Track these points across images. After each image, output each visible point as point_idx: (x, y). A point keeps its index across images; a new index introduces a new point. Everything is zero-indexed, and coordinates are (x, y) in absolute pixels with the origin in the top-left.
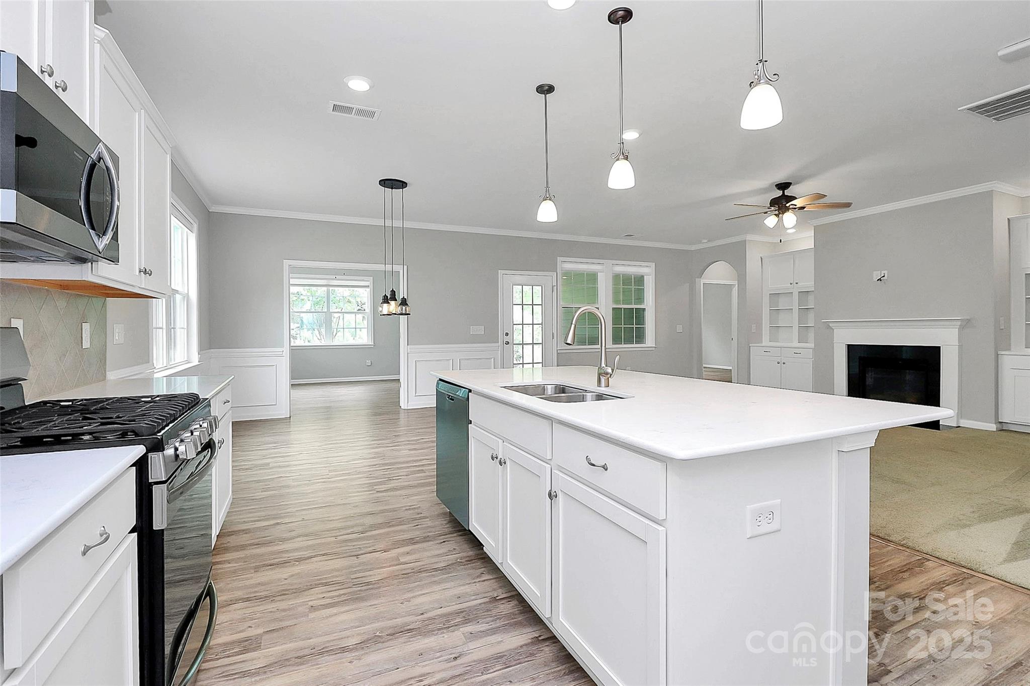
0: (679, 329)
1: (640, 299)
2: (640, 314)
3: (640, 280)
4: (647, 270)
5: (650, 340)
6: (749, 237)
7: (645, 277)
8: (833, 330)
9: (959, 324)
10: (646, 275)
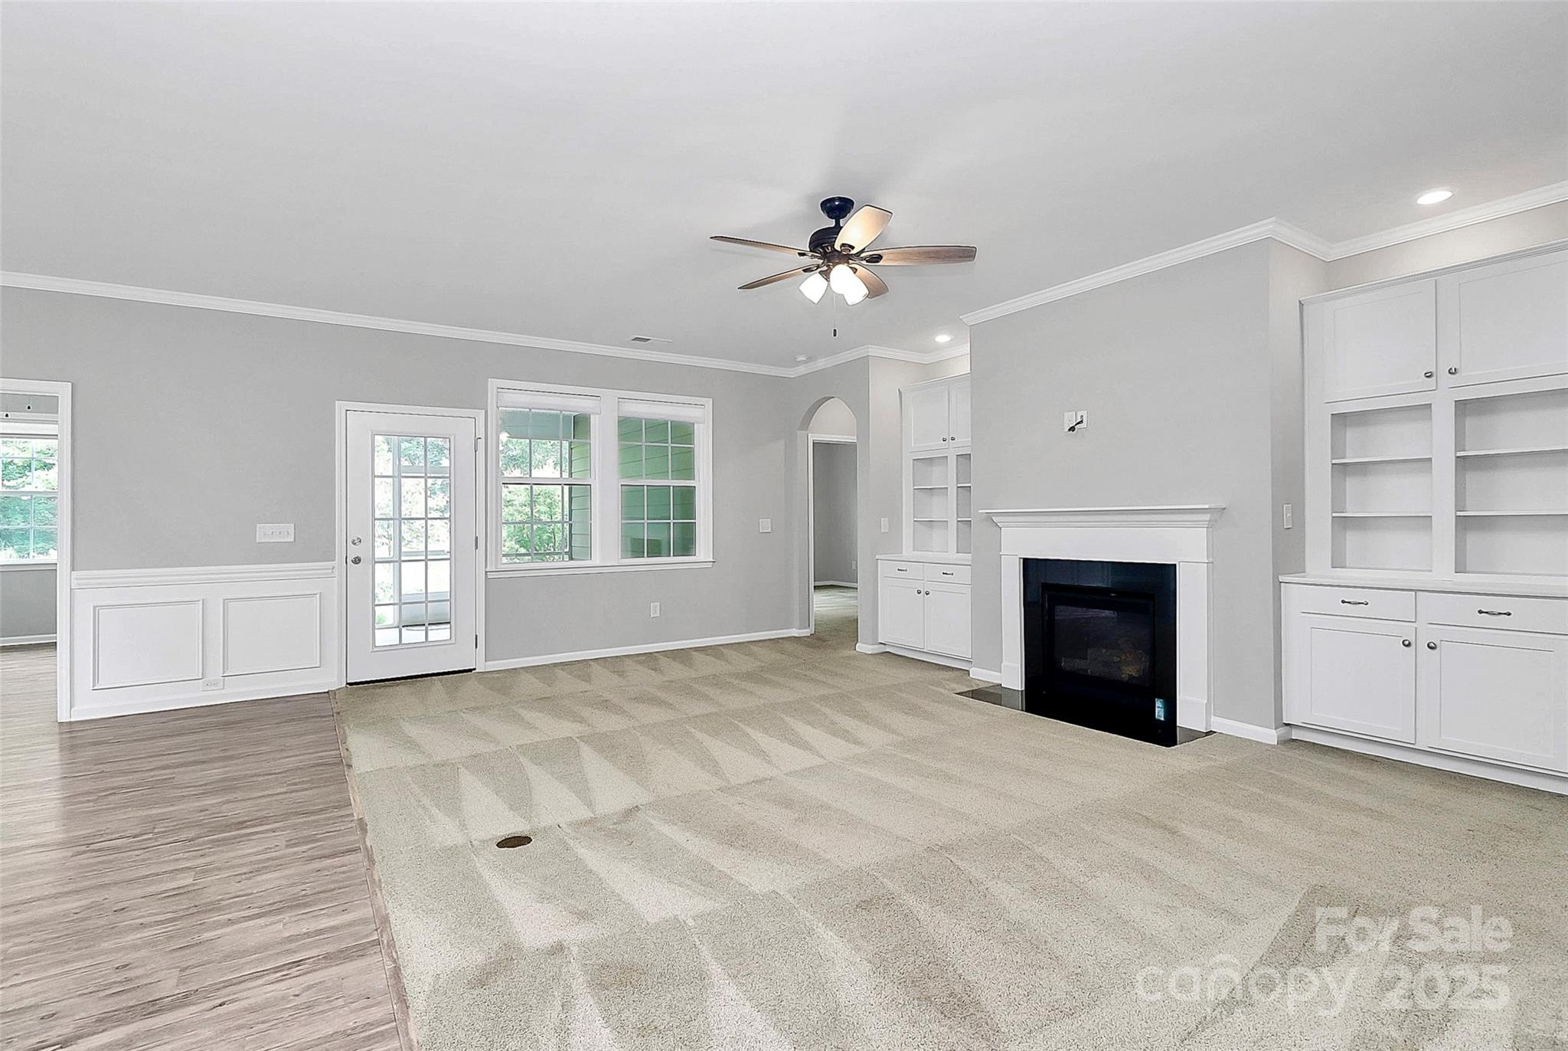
0: (765, 525)
1: (686, 468)
2: (686, 499)
3: (683, 432)
4: (698, 414)
5: (704, 549)
6: (873, 351)
7: (696, 425)
8: (1000, 528)
9: (1208, 519)
10: (697, 423)
